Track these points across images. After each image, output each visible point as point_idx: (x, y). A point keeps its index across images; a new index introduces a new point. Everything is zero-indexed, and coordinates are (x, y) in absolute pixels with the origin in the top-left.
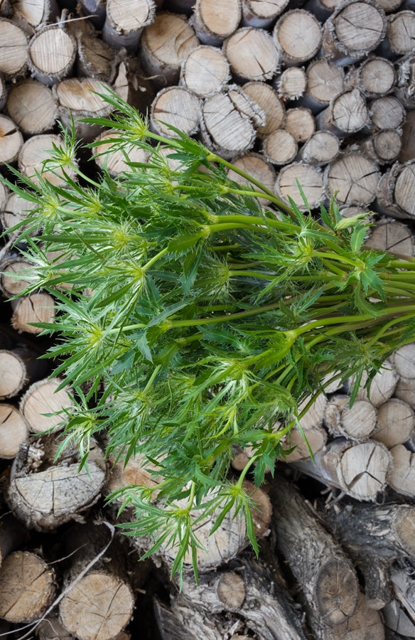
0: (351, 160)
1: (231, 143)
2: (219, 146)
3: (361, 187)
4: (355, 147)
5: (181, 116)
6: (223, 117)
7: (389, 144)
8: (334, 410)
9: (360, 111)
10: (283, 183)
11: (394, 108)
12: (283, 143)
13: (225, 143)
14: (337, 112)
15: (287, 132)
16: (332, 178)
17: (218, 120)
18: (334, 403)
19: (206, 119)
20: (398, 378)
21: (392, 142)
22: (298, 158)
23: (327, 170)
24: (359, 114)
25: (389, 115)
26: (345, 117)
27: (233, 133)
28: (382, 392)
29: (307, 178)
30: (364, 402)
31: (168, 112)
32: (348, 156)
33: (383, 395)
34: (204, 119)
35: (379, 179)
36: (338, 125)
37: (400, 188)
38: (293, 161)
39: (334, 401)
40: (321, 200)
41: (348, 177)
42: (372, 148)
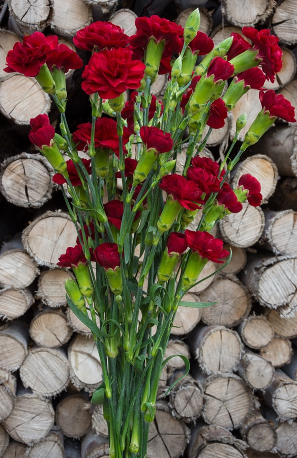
0: (245, 401)
1: (265, 284)
2: (262, 273)
3: (219, 410)
4: (258, 405)
5: (290, 238)
6: (290, 277)
7: (262, 440)
8: (4, 378)
9: (293, 411)
10: (224, 333)
11: (294, 446)
12: (262, 335)
13: (266, 279)
14: (291, 388)
15: (272, 339)
16: (229, 381)
17: (287, 273)
18: (10, 378)
19: (288, 262)
20: (30, 445)
21: (265, 442)
22: (248, 348)
23: (235, 376)
24: (290, 410)
25: (288, 440)
26: (287, 396)
27: (275, 286)
28: (17, 428)
29: (228, 357)
30: (11, 408)
31: (293, 227)
32: (249, 398)
33: (14, 429)
34: (288, 259)
35: (227, 428)
36: (280, 389)
37: (223, 448)
38: (244, 344)
39: (12, 378)
40: (207, 370)
41: (229, 398)
42: (259, 421)
